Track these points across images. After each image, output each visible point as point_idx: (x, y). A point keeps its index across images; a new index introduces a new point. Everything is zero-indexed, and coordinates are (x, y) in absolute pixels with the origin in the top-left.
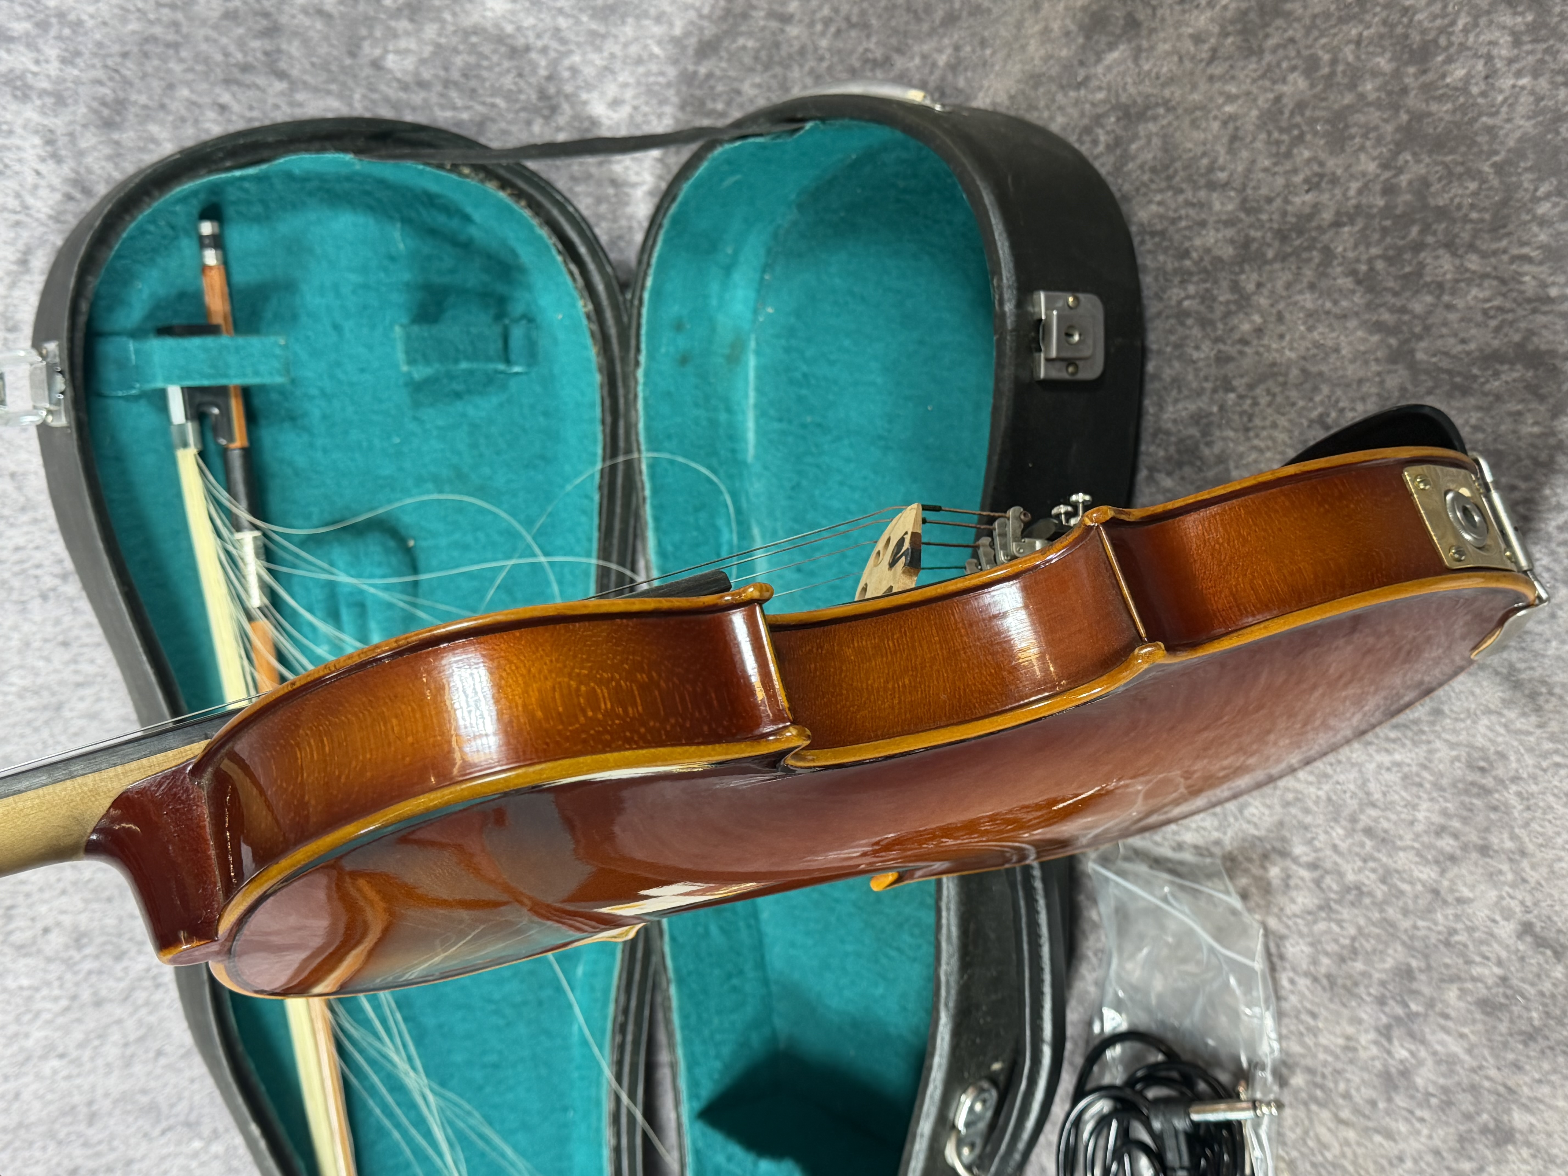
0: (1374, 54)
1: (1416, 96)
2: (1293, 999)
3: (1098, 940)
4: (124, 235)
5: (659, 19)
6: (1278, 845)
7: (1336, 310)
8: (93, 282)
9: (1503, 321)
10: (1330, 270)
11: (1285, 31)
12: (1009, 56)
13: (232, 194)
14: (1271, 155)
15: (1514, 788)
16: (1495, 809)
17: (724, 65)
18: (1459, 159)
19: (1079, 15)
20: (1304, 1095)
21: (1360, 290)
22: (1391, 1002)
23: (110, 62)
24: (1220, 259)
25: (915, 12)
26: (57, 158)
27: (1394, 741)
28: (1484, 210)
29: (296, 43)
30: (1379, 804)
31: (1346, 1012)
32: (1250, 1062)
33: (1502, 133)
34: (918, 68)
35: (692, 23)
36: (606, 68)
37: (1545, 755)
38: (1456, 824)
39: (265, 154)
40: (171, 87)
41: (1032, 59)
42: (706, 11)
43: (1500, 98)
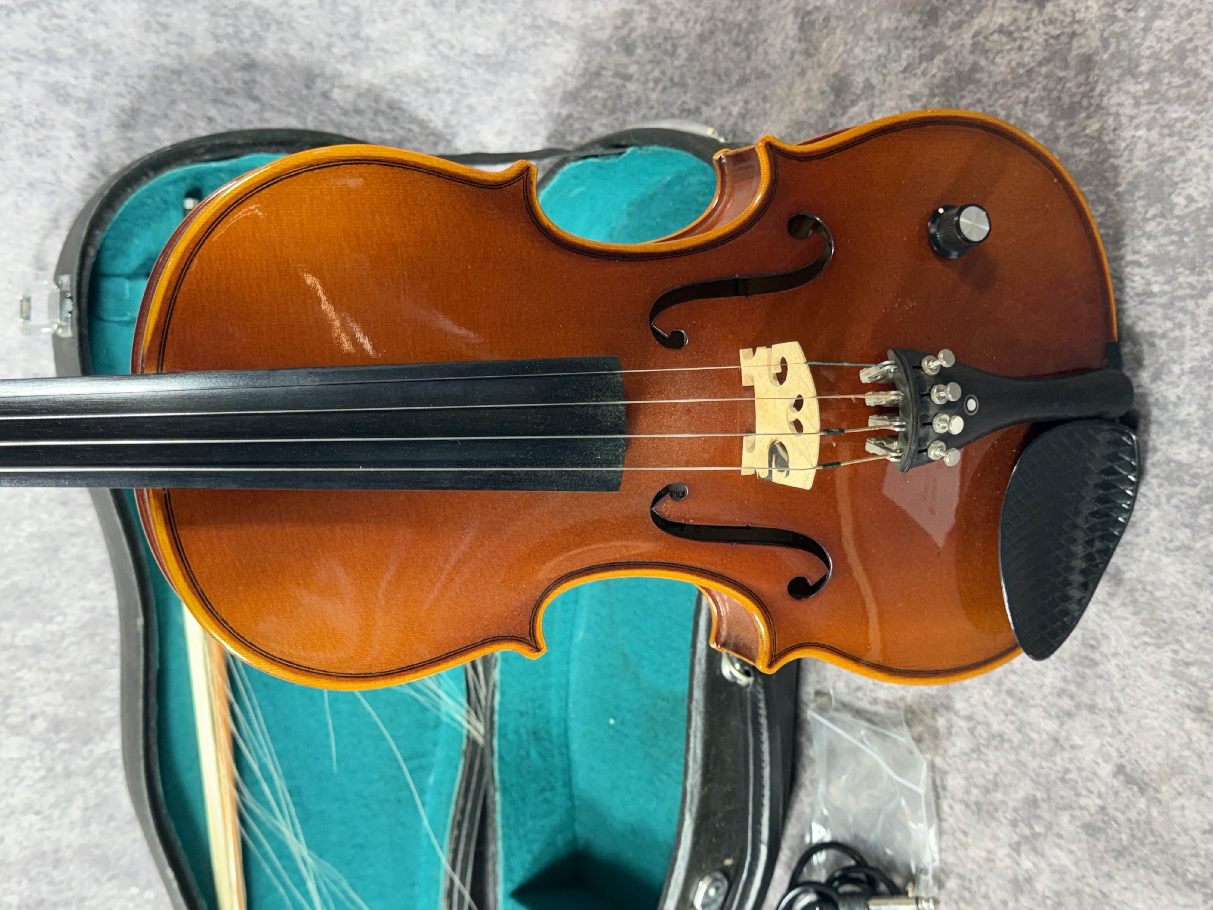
0: (1036, 111)
1: (1065, 143)
2: (951, 820)
3: (814, 772)
4: (126, 203)
5: (535, 74)
6: (945, 701)
8: (100, 235)
11: (975, 93)
13: (210, 179)
15: (1114, 661)
16: (1101, 677)
17: (580, 109)
18: (1092, 188)
19: (832, 79)
20: (955, 896)
22: (1021, 825)
23: (130, 81)
25: (719, 76)
26: (85, 147)
29: (268, 76)
30: (1019, 672)
31: (988, 831)
32: (917, 868)
33: (1123, 170)
34: (719, 116)
35: (559, 78)
36: (495, 108)
37: (1137, 636)
38: (1072, 688)
39: (236, 151)
40: (173, 102)
41: (797, 111)
42: (570, 69)
43: (1123, 145)
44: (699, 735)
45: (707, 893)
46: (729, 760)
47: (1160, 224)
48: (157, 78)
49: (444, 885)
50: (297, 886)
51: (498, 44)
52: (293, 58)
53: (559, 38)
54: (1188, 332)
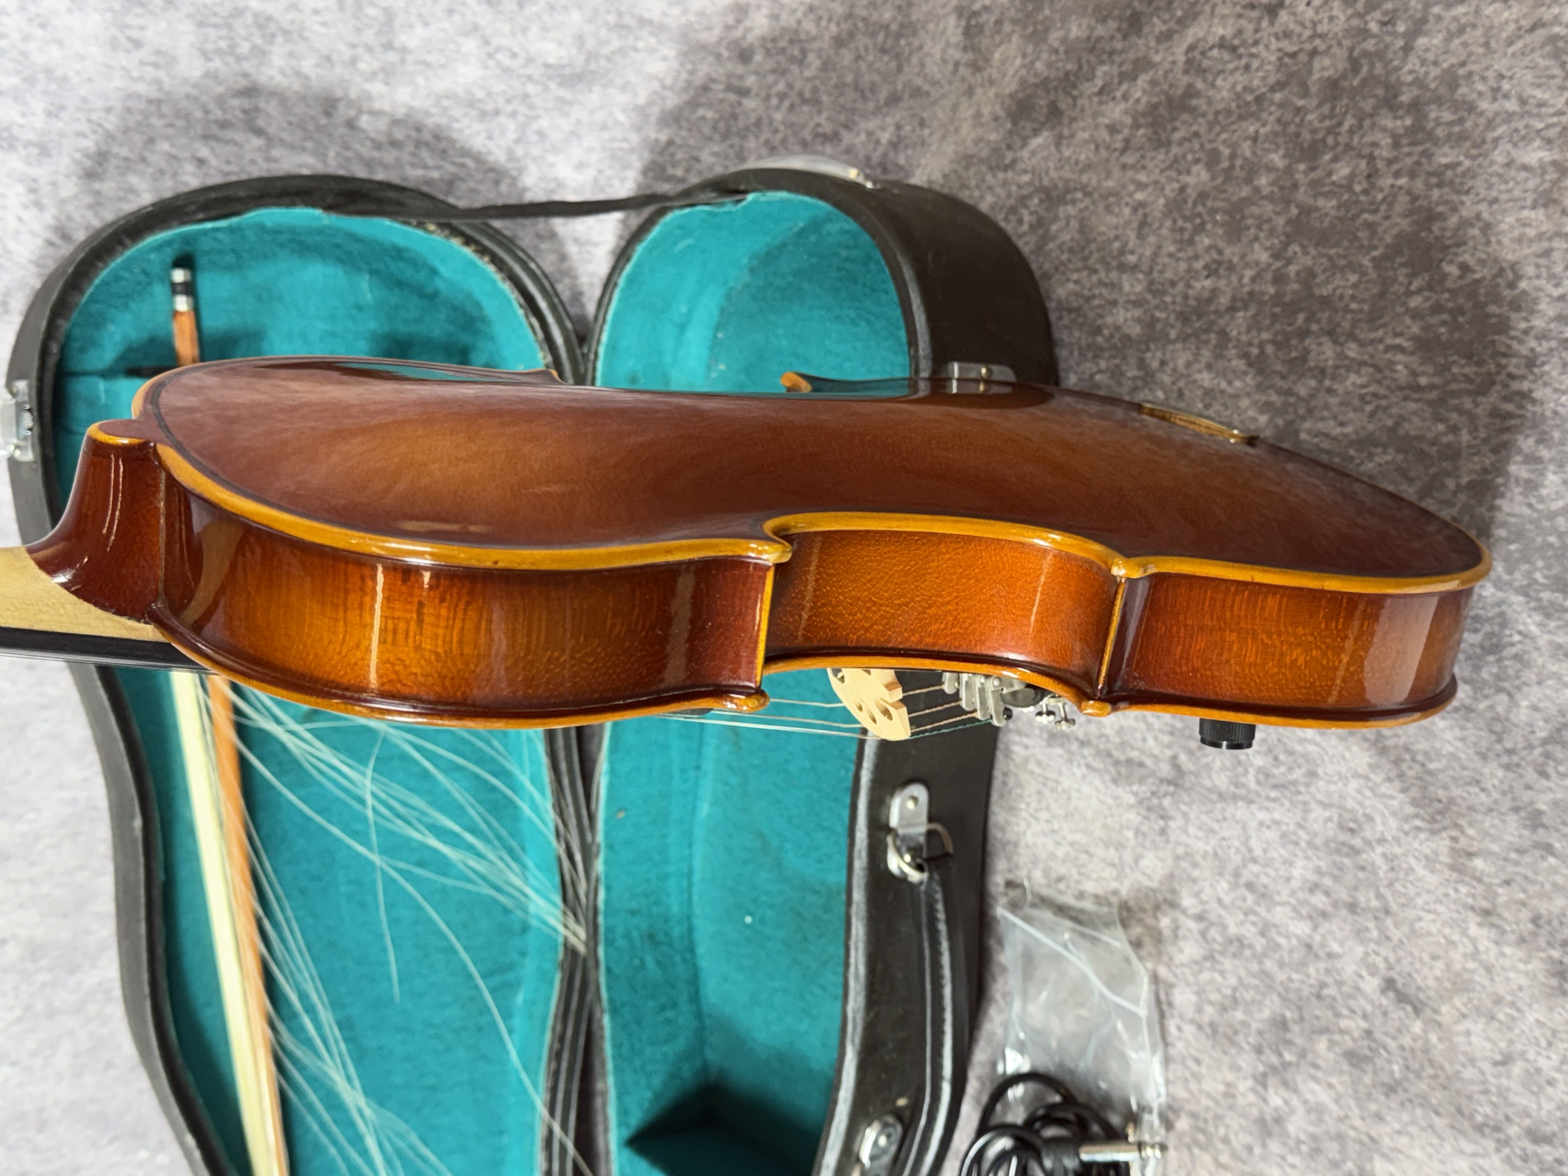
0: (1268, 151)
1: (1305, 192)
2: (1180, 1045)
3: (1006, 983)
4: (97, 281)
5: (624, 88)
6: (1169, 896)
7: (1230, 390)
8: (64, 325)
9: (1378, 407)
10: (1225, 353)
11: (1191, 125)
12: (944, 137)
13: (205, 244)
14: (1175, 242)
15: (1379, 849)
16: (1363, 868)
17: (684, 133)
18: (1341, 251)
19: (1008, 102)
20: (1187, 1139)
21: (1252, 371)
22: (1267, 1051)
23: (94, 116)
24: (1128, 337)
25: (862, 92)
26: (39, 205)
27: (1274, 800)
28: (1363, 301)
29: (274, 102)
30: (1261, 860)
31: (1226, 1060)
32: (1139, 1105)
33: (1380, 230)
34: (863, 144)
35: (655, 93)
36: (573, 133)
37: (1407, 819)
38: (1327, 882)
39: (238, 207)
40: (151, 141)
41: (964, 142)
42: (669, 82)
43: (1380, 196)
44: (861, 946)
45: (876, 1143)
46: (900, 975)
47: (1427, 299)
48: (129, 110)
49: (540, 1133)
50: (351, 1142)
51: (574, 51)
52: (307, 78)
53: (652, 40)
54: (1465, 437)
